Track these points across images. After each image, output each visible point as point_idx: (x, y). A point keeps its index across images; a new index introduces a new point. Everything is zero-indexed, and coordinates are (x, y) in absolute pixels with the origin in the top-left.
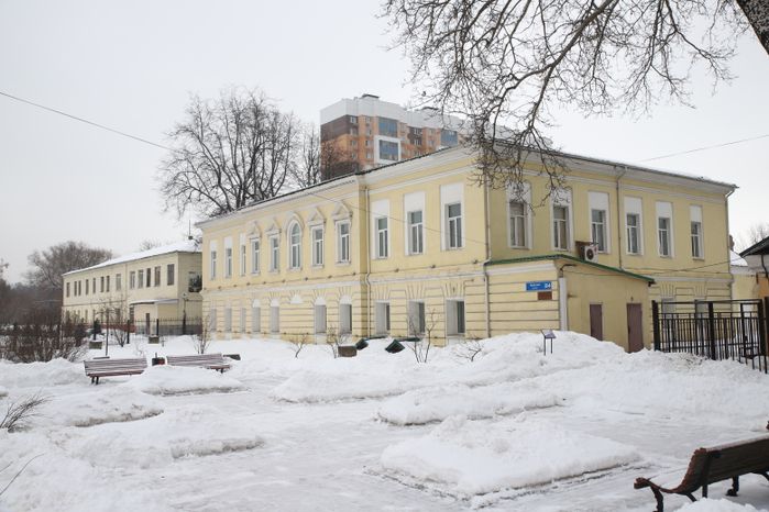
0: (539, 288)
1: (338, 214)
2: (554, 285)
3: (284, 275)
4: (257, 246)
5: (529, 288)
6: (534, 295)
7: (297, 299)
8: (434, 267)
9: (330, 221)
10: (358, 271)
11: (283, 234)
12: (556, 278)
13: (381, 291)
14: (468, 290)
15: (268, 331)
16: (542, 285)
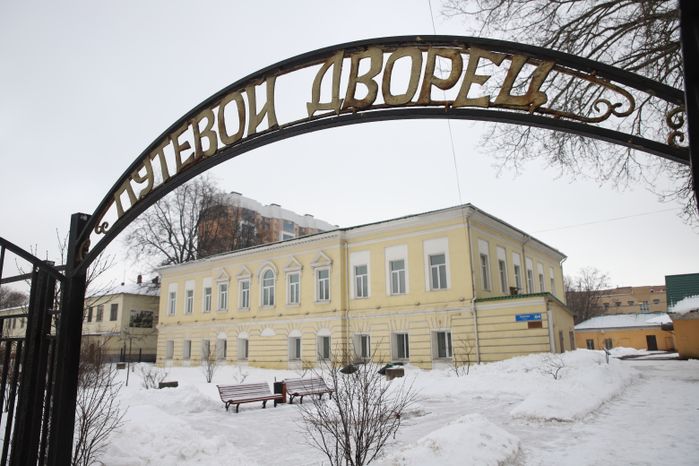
0: (529, 319)
1: (317, 262)
2: (544, 316)
3: (254, 312)
4: (224, 288)
5: (519, 318)
6: (525, 324)
7: (268, 332)
8: (419, 304)
9: (307, 267)
10: (339, 308)
11: (254, 278)
12: (545, 310)
13: (360, 325)
14: (455, 322)
15: (234, 359)
16: (532, 316)
